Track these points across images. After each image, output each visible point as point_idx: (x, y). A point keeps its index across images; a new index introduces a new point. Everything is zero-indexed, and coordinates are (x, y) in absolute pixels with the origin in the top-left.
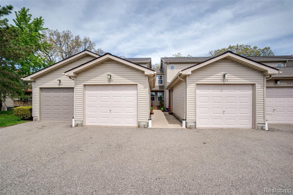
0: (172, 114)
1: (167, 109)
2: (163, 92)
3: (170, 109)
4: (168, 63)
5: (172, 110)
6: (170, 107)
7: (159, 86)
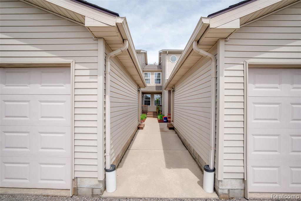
0: (172, 128)
1: (166, 118)
2: (161, 93)
3: (170, 118)
4: (167, 52)
5: (173, 121)
6: (169, 114)
7: (156, 86)
